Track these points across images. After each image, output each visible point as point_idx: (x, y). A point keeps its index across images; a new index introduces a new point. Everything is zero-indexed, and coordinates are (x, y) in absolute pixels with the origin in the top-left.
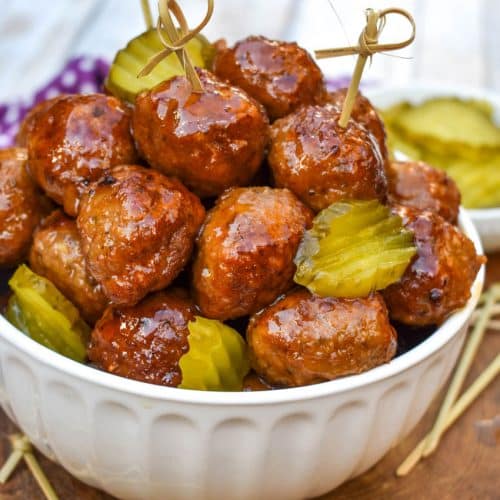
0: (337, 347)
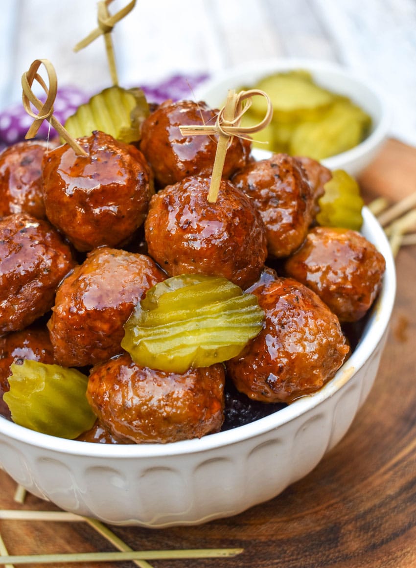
0: (140, 416)
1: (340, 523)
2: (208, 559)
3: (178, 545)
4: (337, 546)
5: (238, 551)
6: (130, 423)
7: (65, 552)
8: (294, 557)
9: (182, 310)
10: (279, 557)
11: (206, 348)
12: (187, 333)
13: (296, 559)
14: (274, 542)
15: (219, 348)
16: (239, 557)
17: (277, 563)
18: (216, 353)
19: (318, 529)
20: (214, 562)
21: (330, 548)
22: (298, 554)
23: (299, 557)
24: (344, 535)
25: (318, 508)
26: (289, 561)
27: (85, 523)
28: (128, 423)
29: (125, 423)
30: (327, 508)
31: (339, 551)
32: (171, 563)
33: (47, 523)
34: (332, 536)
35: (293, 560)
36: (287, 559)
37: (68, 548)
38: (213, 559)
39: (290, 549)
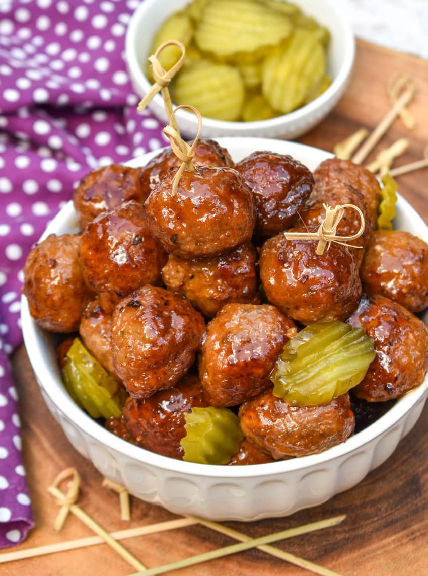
1: (417, 474)
2: (318, 531)
3: (287, 525)
4: (421, 495)
5: (341, 518)
6: (294, 444)
7: (192, 555)
8: (389, 512)
9: (312, 354)
10: (377, 515)
11: (342, 379)
12: (322, 371)
13: (392, 513)
14: (368, 503)
15: (352, 377)
16: (344, 523)
17: (377, 520)
18: (350, 381)
19: (401, 483)
20: (323, 532)
21: (416, 498)
22: (392, 509)
23: (393, 510)
24: (424, 484)
25: (395, 466)
26: (386, 516)
27: (198, 525)
28: (293, 445)
29: (290, 445)
30: (403, 463)
31: (424, 499)
32: (287, 541)
33: (161, 533)
34: (414, 487)
35: (388, 515)
36: (384, 515)
37: (191, 550)
38: (322, 530)
39: (383, 506)
